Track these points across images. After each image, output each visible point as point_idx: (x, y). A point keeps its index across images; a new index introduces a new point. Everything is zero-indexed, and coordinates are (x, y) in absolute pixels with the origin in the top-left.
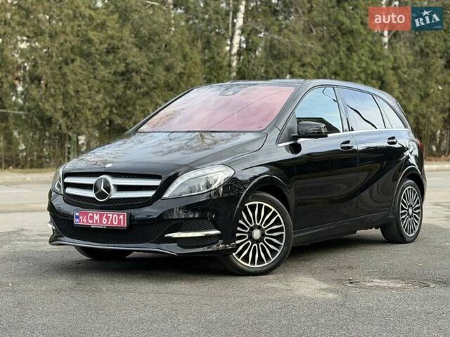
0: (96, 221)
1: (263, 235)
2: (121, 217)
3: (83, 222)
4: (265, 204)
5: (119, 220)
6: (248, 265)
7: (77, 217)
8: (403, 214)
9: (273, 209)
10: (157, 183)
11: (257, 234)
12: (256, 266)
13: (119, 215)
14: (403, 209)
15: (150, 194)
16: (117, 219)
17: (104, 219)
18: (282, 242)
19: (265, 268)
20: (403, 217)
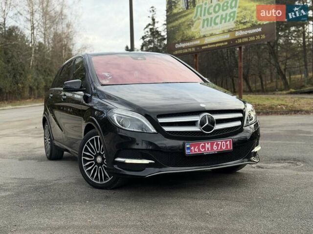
0: (208, 149)
2: (228, 142)
3: (195, 151)
16: (225, 145)
17: (215, 146)
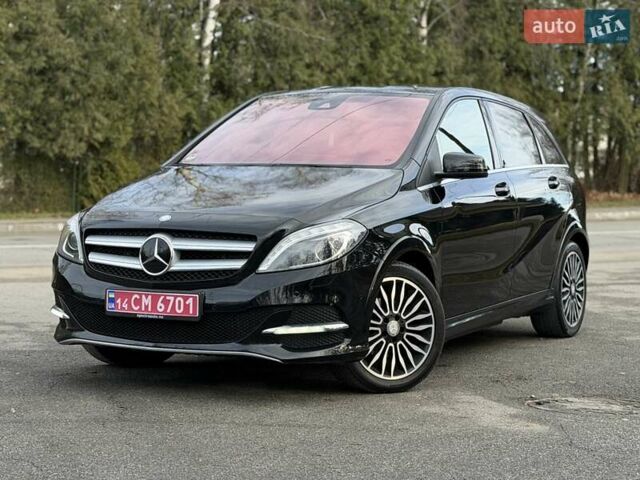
0: (146, 307)
1: (402, 329)
2: (190, 301)
3: (123, 309)
4: (405, 281)
5: (187, 307)
6: (381, 376)
7: (112, 300)
8: (565, 293)
9: (418, 289)
10: (249, 247)
11: (393, 328)
12: (393, 378)
13: (186, 299)
14: (565, 286)
15: (238, 264)
16: (183, 305)
17: (160, 304)
18: (429, 340)
19: (405, 381)
20: (565, 298)
